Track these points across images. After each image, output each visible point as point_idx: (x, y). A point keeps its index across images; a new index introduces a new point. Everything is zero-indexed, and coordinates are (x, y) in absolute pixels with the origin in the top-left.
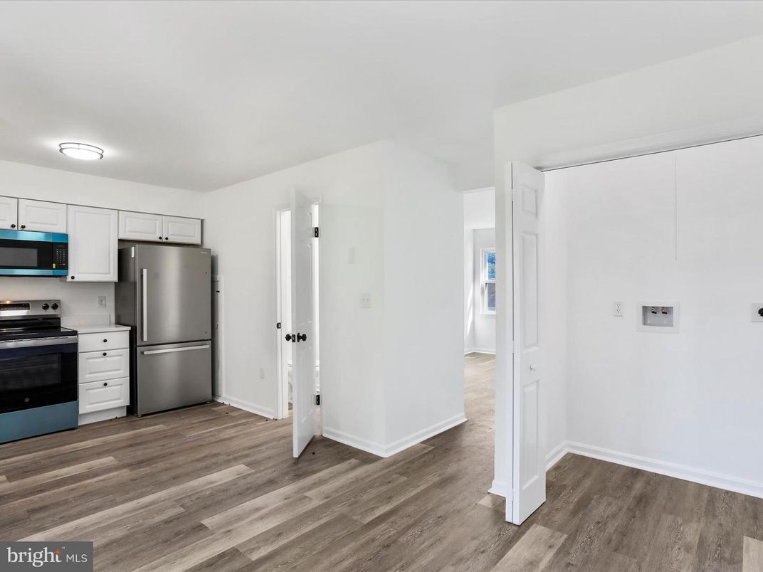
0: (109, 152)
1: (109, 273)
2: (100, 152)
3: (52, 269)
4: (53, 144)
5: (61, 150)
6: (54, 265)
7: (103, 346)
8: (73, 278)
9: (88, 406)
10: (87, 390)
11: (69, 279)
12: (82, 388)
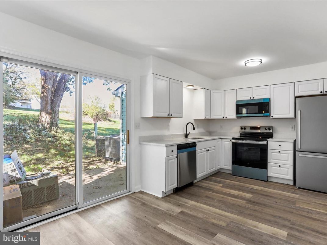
0: (265, 60)
1: (290, 114)
2: (261, 61)
3: (263, 113)
4: (242, 63)
5: (245, 65)
6: (264, 112)
7: (279, 148)
8: (272, 116)
9: (272, 174)
10: (272, 166)
11: (271, 117)
12: (269, 165)
